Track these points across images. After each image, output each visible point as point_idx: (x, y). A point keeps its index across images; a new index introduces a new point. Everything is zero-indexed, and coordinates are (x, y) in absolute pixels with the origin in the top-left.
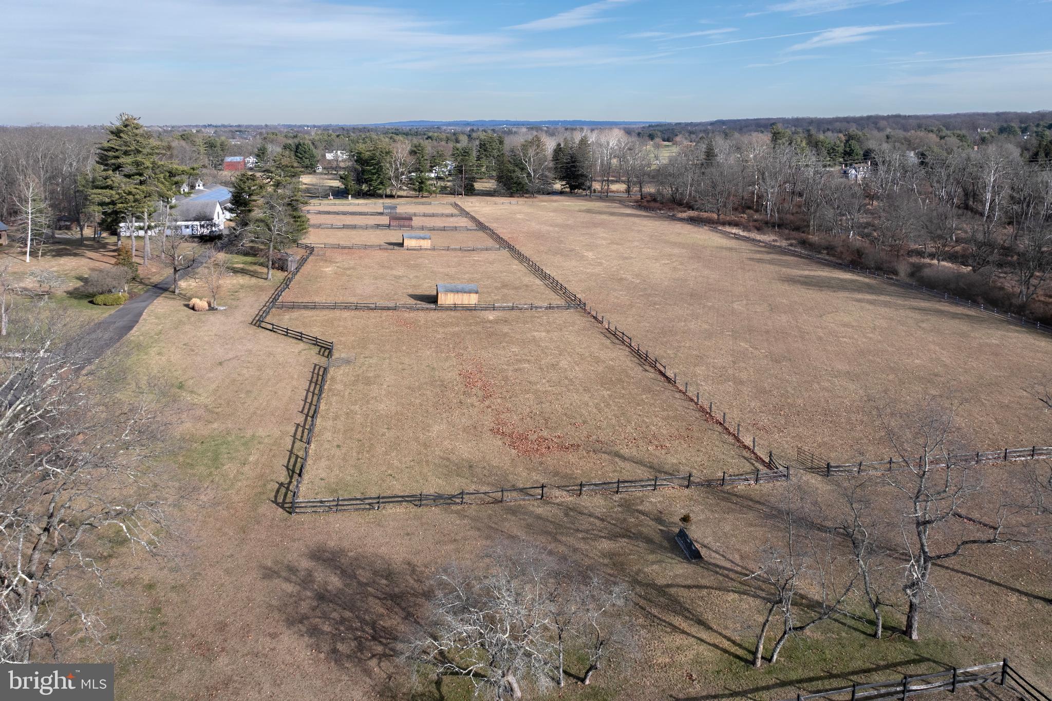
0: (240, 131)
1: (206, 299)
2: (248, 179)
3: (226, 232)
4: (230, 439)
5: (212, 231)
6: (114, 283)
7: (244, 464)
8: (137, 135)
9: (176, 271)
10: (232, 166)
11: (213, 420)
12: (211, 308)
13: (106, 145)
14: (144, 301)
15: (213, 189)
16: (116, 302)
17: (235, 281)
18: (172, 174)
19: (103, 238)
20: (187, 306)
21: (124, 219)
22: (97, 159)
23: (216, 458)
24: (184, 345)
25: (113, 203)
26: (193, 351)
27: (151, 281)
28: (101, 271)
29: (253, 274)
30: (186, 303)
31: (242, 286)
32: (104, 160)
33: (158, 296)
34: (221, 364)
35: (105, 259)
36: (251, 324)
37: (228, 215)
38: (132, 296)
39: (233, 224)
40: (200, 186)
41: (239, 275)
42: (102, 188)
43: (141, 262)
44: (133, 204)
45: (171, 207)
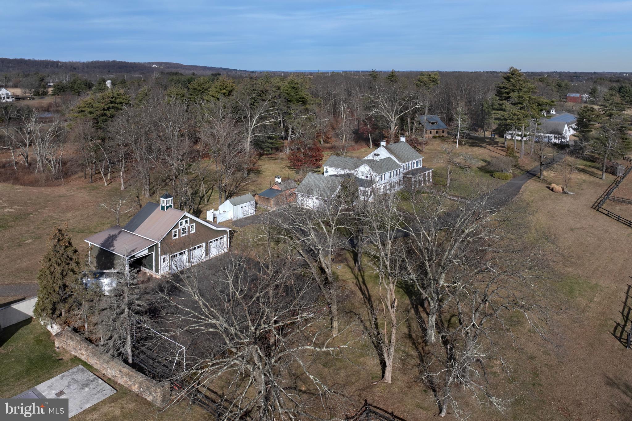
0: (576, 76)
1: (561, 186)
2: (588, 110)
3: (572, 143)
4: (580, 281)
5: (561, 142)
6: (505, 167)
7: (591, 301)
8: (519, 80)
9: (541, 165)
10: (574, 100)
11: (568, 266)
12: (564, 192)
13: (502, 86)
14: (522, 180)
15: (562, 115)
16: (506, 178)
17: (579, 177)
18: (539, 104)
19: (496, 138)
20: (549, 188)
21: (510, 129)
22: (496, 93)
23: (571, 291)
24: (548, 212)
25: (505, 119)
26: (554, 217)
27: (525, 168)
28: (497, 158)
29: (592, 174)
30: (548, 186)
31: (584, 181)
32: (499, 94)
33: (530, 179)
34: (572, 230)
35: (498, 151)
36: (592, 207)
37: (572, 132)
38: (515, 176)
39: (577, 139)
40: (553, 112)
41: (581, 173)
42: (497, 110)
43: (519, 155)
44: (517, 121)
45: (538, 124)
